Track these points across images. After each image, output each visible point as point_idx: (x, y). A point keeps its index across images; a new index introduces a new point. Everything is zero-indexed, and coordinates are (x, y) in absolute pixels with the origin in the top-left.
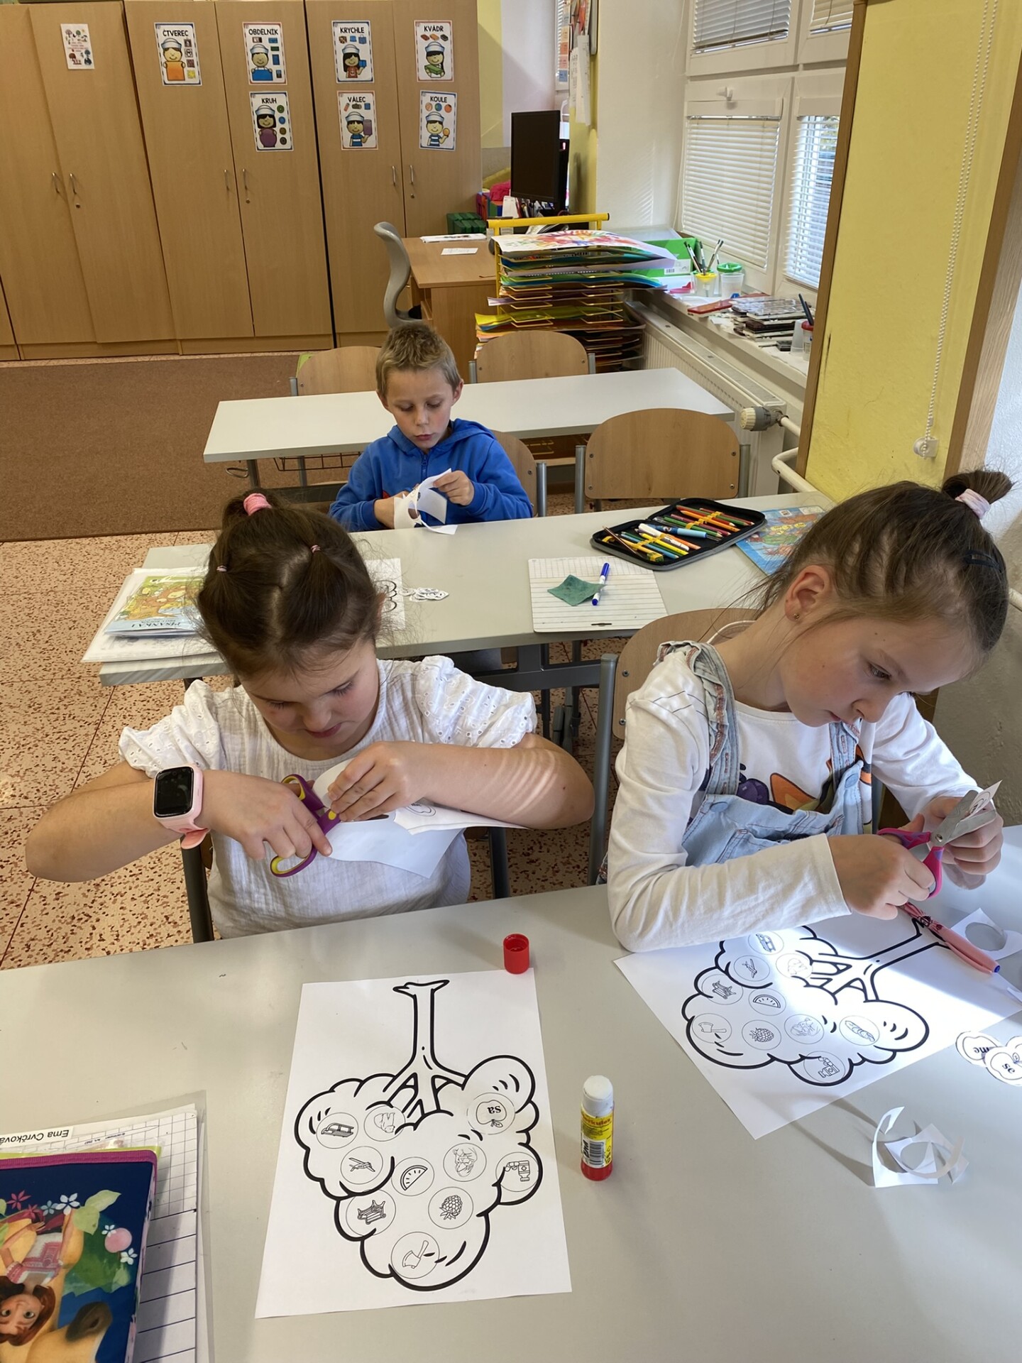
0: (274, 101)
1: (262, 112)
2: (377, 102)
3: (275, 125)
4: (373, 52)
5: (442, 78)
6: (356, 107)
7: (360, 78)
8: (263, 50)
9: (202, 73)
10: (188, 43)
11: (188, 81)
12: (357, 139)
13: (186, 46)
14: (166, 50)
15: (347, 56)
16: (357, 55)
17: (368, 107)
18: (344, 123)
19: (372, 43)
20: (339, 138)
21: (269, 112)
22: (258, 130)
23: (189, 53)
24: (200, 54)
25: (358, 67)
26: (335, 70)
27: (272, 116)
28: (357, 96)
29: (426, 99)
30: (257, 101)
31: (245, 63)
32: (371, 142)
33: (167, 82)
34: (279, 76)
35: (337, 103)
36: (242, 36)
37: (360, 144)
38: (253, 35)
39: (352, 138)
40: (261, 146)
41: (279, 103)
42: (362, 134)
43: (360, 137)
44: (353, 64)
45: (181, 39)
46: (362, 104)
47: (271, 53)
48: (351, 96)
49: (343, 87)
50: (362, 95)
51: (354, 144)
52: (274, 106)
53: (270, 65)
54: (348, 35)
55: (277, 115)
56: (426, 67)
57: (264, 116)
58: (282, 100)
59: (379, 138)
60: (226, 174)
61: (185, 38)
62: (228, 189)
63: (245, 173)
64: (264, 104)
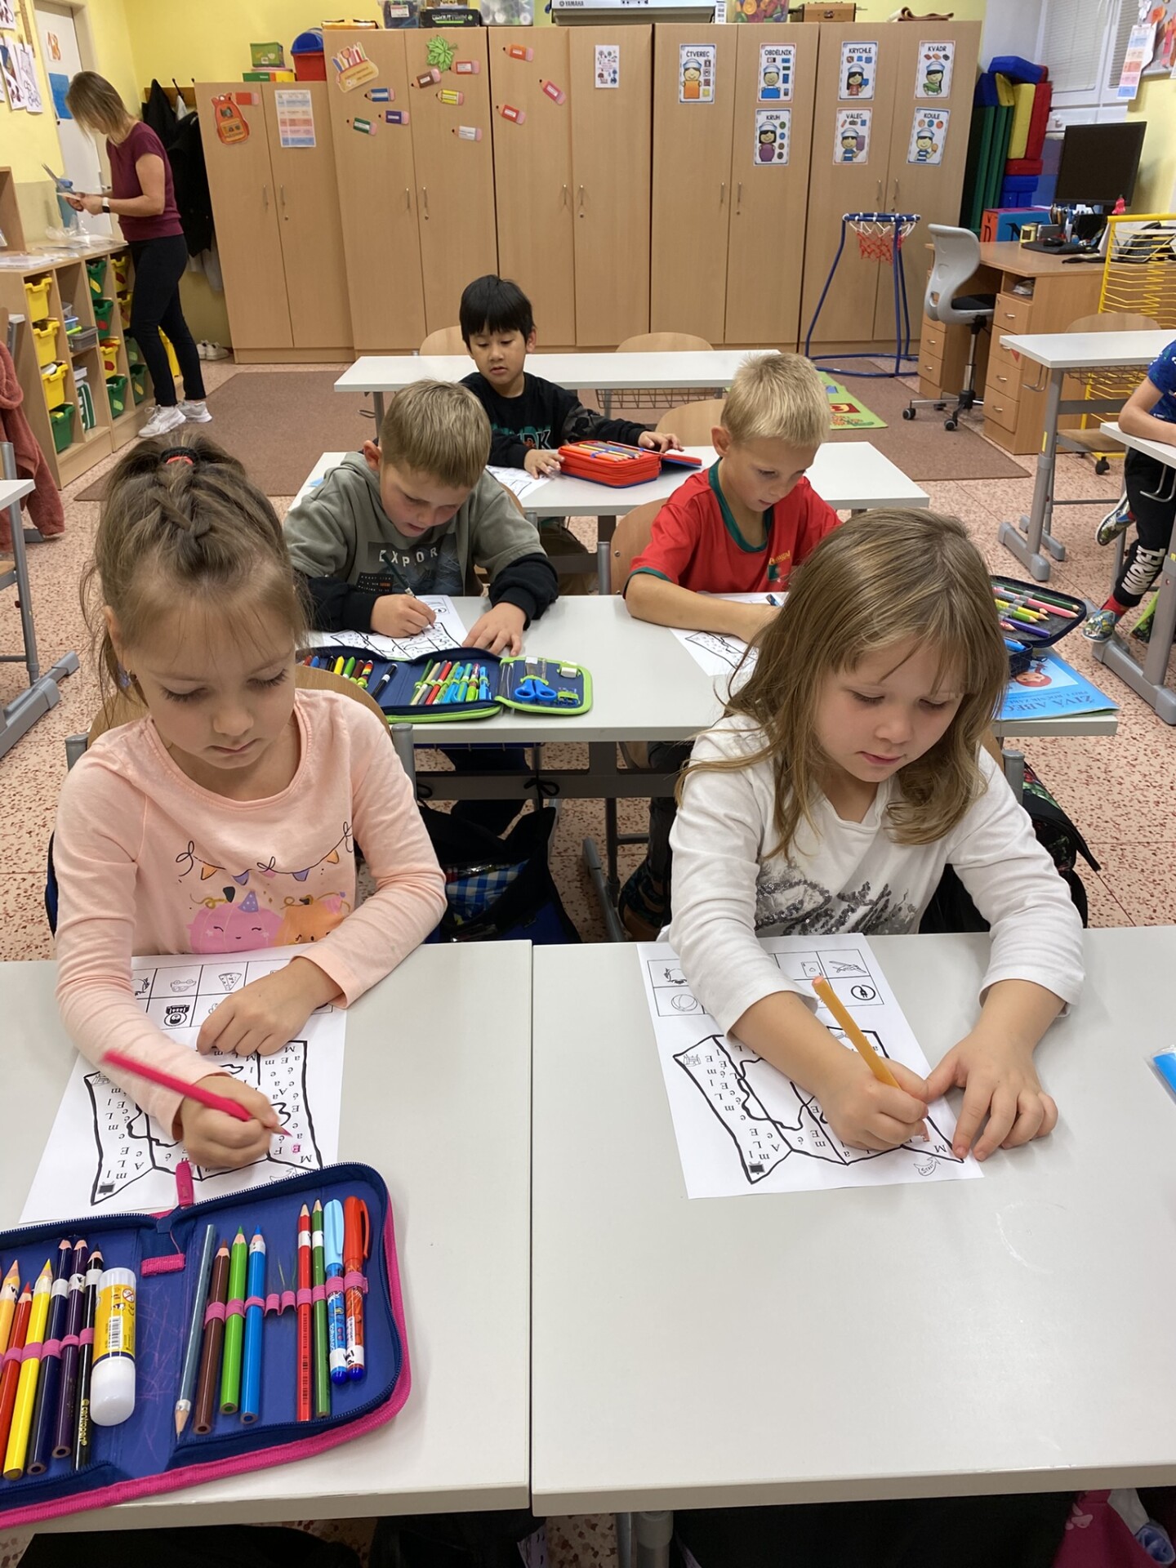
0: (778, 117)
1: (764, 128)
2: (873, 119)
3: (774, 141)
4: (877, 71)
5: (939, 96)
6: (853, 123)
7: (861, 96)
8: (775, 70)
9: (717, 92)
10: (708, 63)
11: (702, 99)
12: (849, 154)
13: (706, 65)
14: (686, 69)
15: (852, 75)
16: (861, 74)
17: (863, 123)
18: (840, 138)
19: (877, 63)
20: (832, 153)
21: (772, 128)
22: (759, 145)
23: (707, 72)
24: (717, 74)
25: (860, 85)
26: (838, 89)
27: (773, 132)
28: (855, 113)
29: (920, 116)
30: (761, 118)
31: (757, 82)
32: (861, 157)
33: (683, 100)
34: (786, 94)
35: (835, 120)
36: (758, 56)
37: (850, 159)
38: (769, 56)
39: (845, 152)
40: (758, 160)
41: (782, 120)
42: (855, 149)
43: (852, 152)
44: (856, 82)
45: (702, 60)
46: (859, 121)
47: (782, 72)
48: (850, 112)
50: (860, 112)
51: (846, 159)
52: (777, 123)
53: (780, 84)
55: (779, 131)
56: (925, 86)
57: (766, 132)
58: (785, 116)
59: (869, 153)
60: (723, 187)
61: (706, 58)
62: (722, 201)
63: (740, 187)
64: (768, 120)
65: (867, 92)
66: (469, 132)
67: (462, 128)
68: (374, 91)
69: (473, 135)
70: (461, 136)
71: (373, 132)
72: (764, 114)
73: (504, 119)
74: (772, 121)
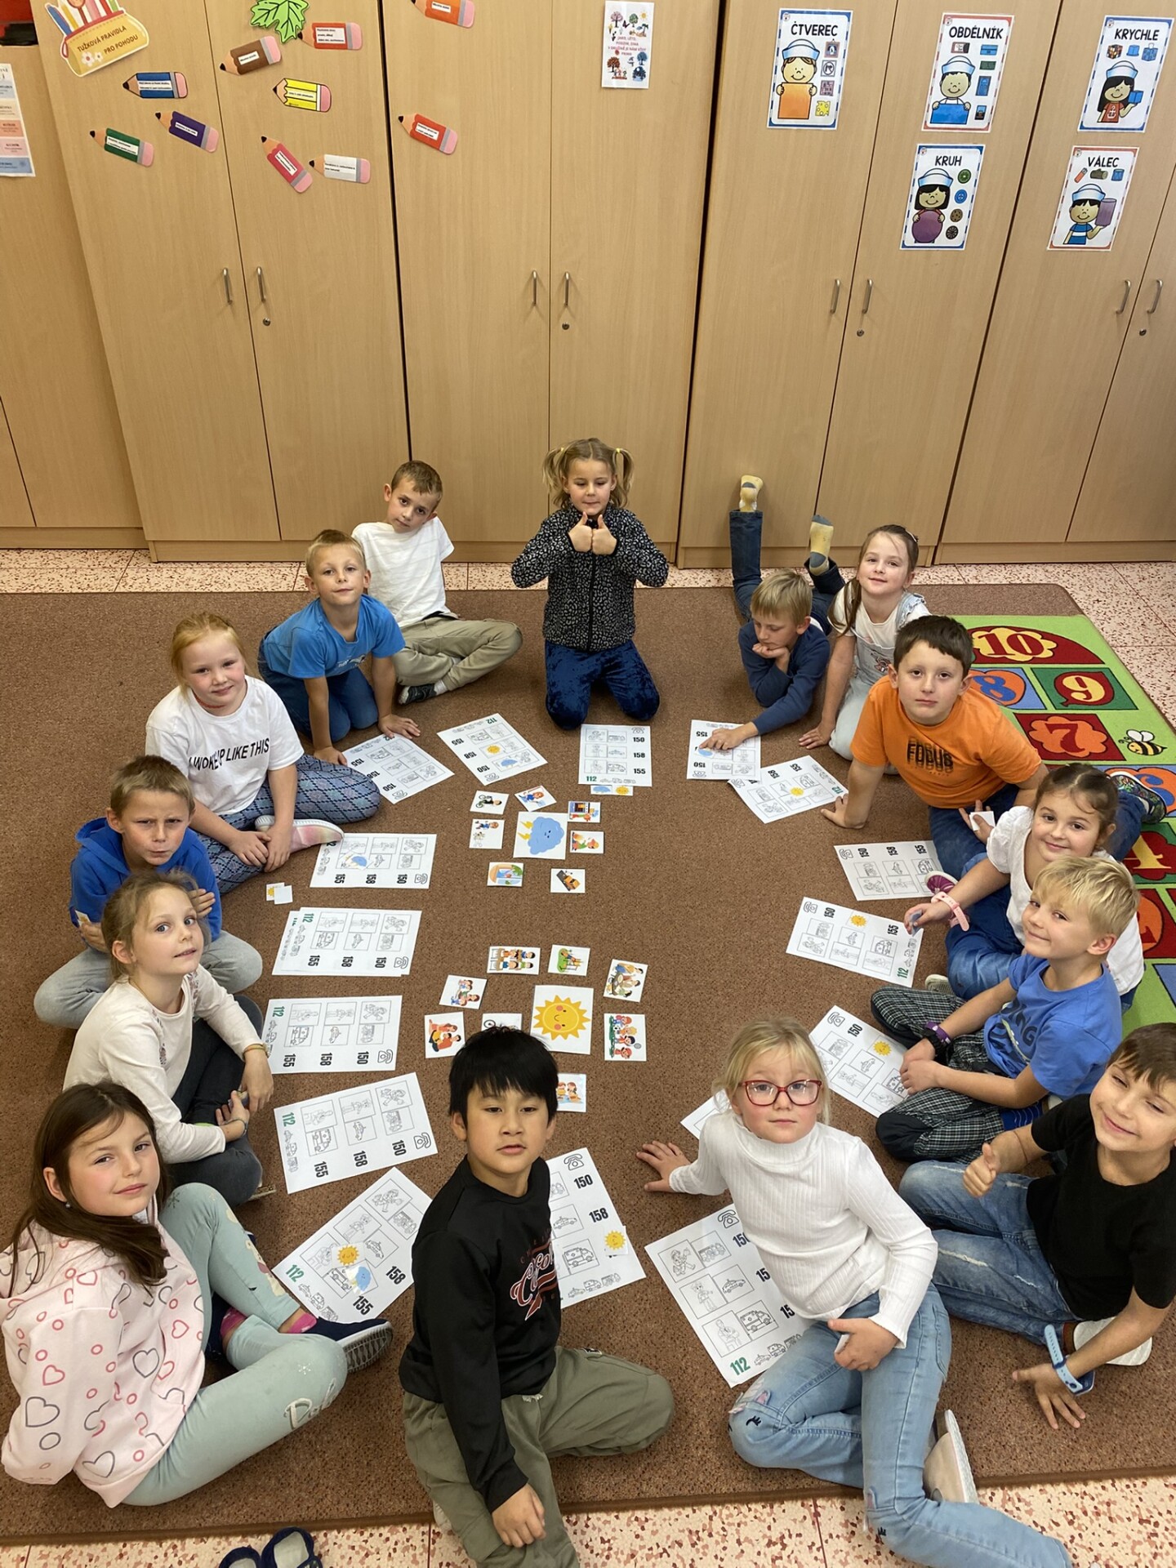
0: (957, 161)
1: (929, 181)
2: (1138, 167)
3: (945, 206)
4: (1161, 77)
6: (1098, 175)
7: (1122, 123)
8: (965, 68)
9: (844, 106)
10: (832, 48)
11: (814, 119)
12: (1081, 233)
14: (788, 60)
15: (1112, 82)
16: (1130, 81)
17: (1118, 176)
18: (1068, 202)
19: (1167, 61)
20: (1051, 229)
21: (942, 181)
22: (914, 211)
23: (829, 67)
24: (848, 73)
25: (1125, 103)
26: (1080, 108)
27: (945, 189)
31: (926, 91)
33: (775, 121)
34: (980, 116)
35: (1065, 168)
36: (935, 39)
37: (1082, 241)
38: (956, 39)
39: (1073, 229)
40: (909, 239)
41: (964, 166)
42: (1092, 224)
43: (1087, 228)
44: (1118, 96)
45: (821, 42)
46: (1110, 171)
47: (978, 73)
48: (1095, 155)
49: (1084, 138)
50: (1114, 154)
51: (1073, 240)
52: (954, 171)
53: (971, 98)
54: (1126, 44)
55: (955, 187)
57: (929, 189)
58: (971, 160)
59: (1120, 231)
60: (837, 289)
61: (830, 39)
62: (833, 312)
63: (869, 289)
64: (938, 166)
65: (1135, 117)
66: (342, 165)
67: (328, 158)
68: (141, 77)
69: (354, 172)
70: (326, 173)
71: (145, 160)
72: (932, 154)
73: (415, 143)
74: (947, 168)
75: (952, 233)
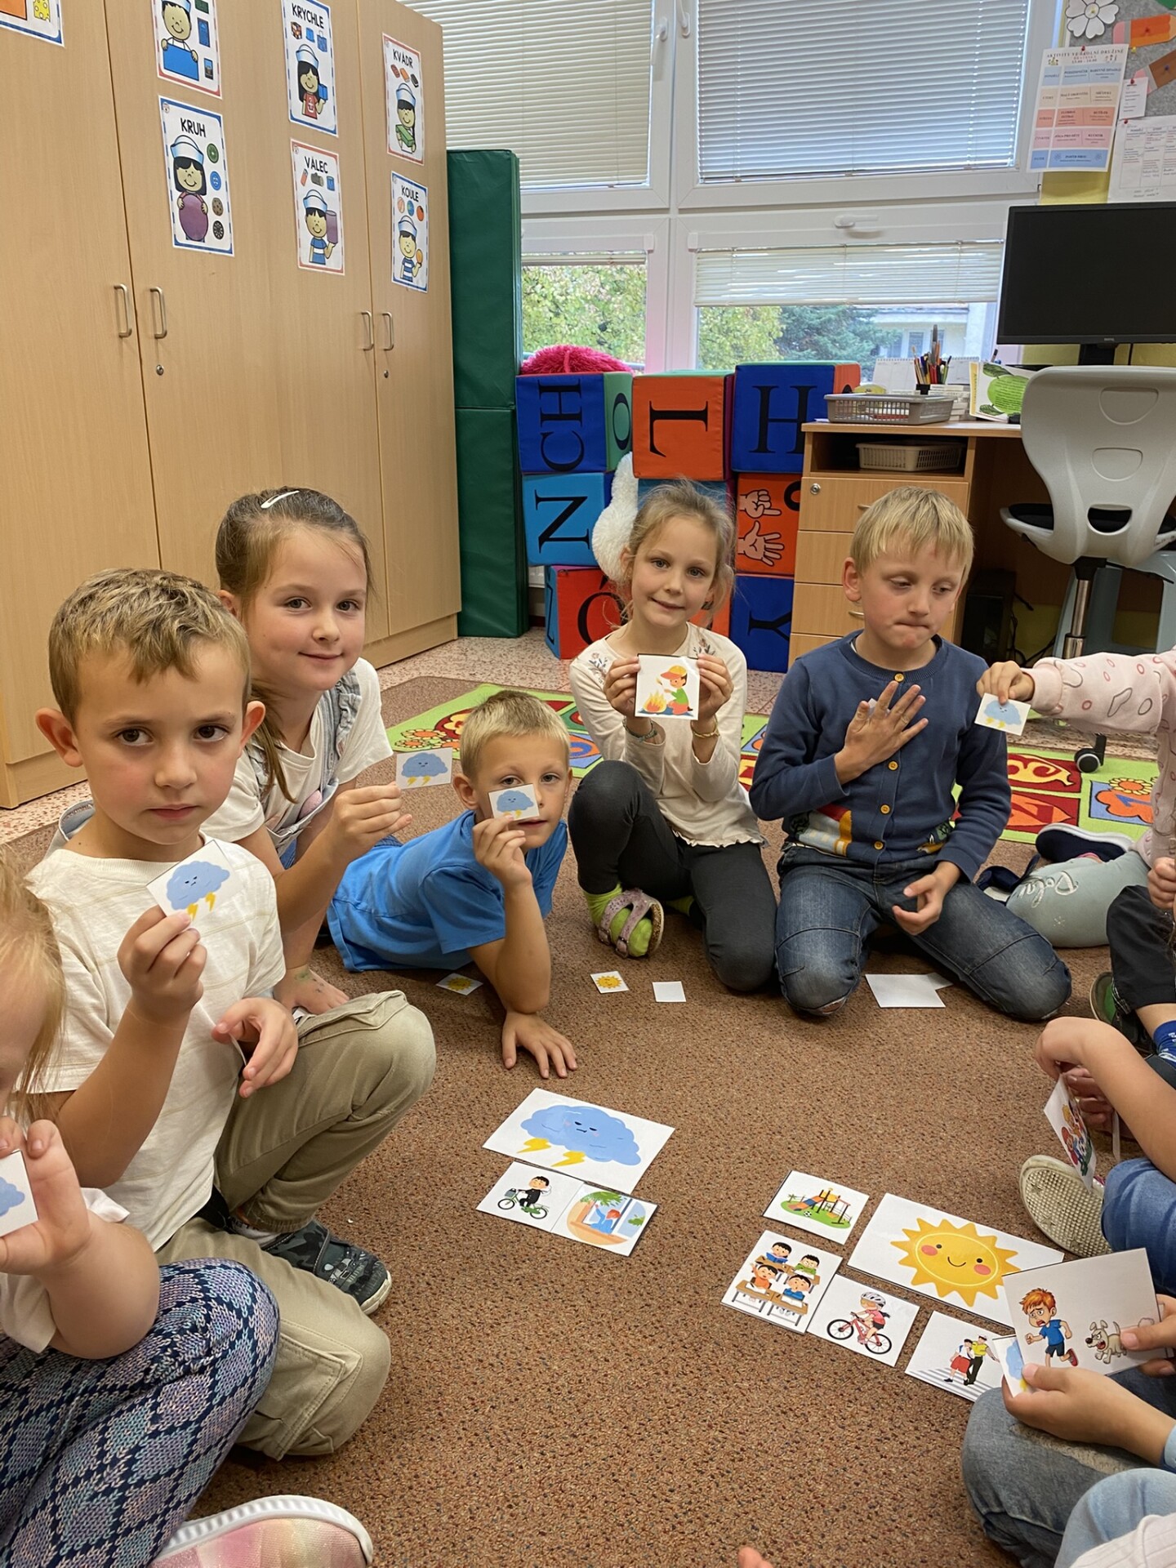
0: (202, 130)
1: (181, 152)
2: (343, 177)
3: (203, 190)
4: (336, 75)
5: (415, 155)
6: (317, 179)
7: (320, 121)
9: (64, 13)
11: (33, 23)
12: (320, 250)
15: (303, 67)
16: (315, 71)
17: (331, 184)
18: (302, 210)
19: (334, 55)
20: (296, 241)
22: (176, 193)
25: (317, 97)
26: (286, 92)
27: (199, 167)
28: (318, 157)
29: (398, 189)
30: (170, 124)
31: (151, 22)
35: (290, 164)
37: (323, 259)
40: (182, 237)
41: (209, 138)
42: (326, 239)
43: (323, 244)
44: (311, 88)
46: (324, 177)
47: (195, 13)
48: (309, 154)
49: (298, 133)
51: (315, 258)
53: (193, 43)
54: (303, 24)
55: (208, 166)
56: (398, 129)
57: (184, 163)
58: (215, 132)
59: (348, 252)
64: (185, 133)
72: (175, 114)
75: (219, 231)
